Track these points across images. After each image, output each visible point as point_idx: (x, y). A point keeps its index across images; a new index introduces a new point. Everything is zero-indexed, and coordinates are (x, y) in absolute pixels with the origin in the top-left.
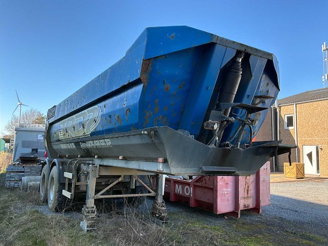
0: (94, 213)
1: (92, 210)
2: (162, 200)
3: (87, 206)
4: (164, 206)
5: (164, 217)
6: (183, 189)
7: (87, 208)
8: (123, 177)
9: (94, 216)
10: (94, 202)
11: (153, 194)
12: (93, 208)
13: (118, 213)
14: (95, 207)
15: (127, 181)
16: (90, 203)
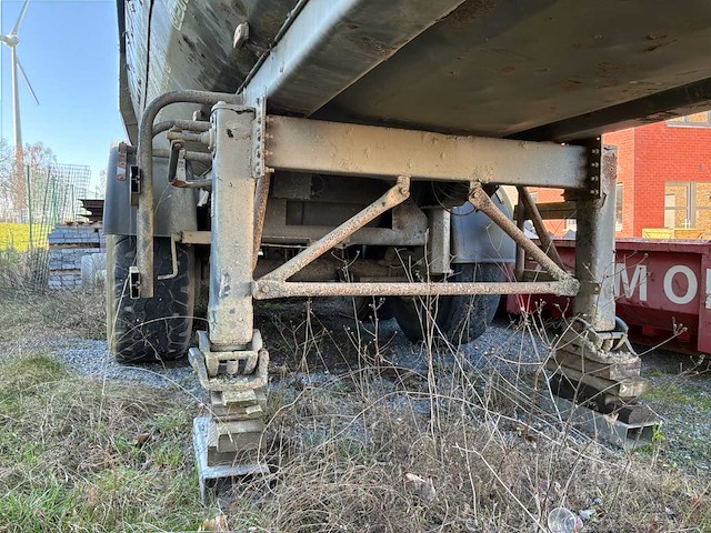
0: (254, 373)
1: (242, 362)
2: (614, 318)
3: (214, 337)
4: (624, 349)
5: (633, 400)
6: (655, 280)
7: (214, 348)
8: (405, 184)
9: (249, 395)
10: (250, 318)
11: (564, 284)
12: (248, 346)
13: (390, 375)
14: (259, 343)
15: (413, 241)
16: (232, 320)
